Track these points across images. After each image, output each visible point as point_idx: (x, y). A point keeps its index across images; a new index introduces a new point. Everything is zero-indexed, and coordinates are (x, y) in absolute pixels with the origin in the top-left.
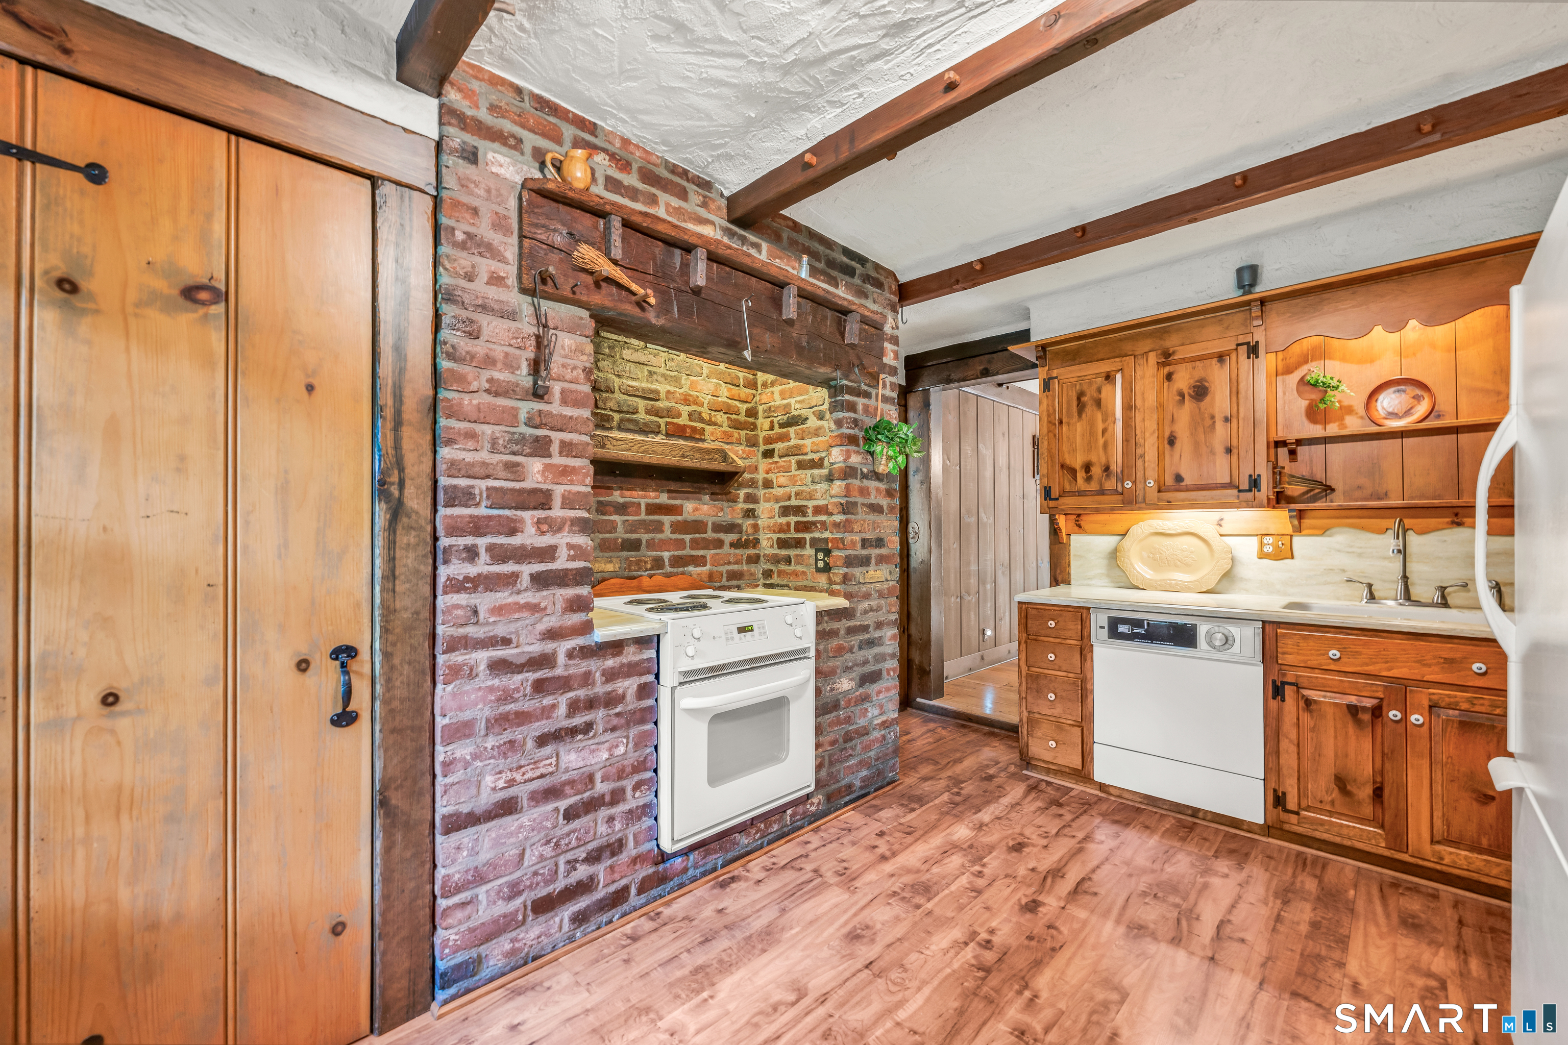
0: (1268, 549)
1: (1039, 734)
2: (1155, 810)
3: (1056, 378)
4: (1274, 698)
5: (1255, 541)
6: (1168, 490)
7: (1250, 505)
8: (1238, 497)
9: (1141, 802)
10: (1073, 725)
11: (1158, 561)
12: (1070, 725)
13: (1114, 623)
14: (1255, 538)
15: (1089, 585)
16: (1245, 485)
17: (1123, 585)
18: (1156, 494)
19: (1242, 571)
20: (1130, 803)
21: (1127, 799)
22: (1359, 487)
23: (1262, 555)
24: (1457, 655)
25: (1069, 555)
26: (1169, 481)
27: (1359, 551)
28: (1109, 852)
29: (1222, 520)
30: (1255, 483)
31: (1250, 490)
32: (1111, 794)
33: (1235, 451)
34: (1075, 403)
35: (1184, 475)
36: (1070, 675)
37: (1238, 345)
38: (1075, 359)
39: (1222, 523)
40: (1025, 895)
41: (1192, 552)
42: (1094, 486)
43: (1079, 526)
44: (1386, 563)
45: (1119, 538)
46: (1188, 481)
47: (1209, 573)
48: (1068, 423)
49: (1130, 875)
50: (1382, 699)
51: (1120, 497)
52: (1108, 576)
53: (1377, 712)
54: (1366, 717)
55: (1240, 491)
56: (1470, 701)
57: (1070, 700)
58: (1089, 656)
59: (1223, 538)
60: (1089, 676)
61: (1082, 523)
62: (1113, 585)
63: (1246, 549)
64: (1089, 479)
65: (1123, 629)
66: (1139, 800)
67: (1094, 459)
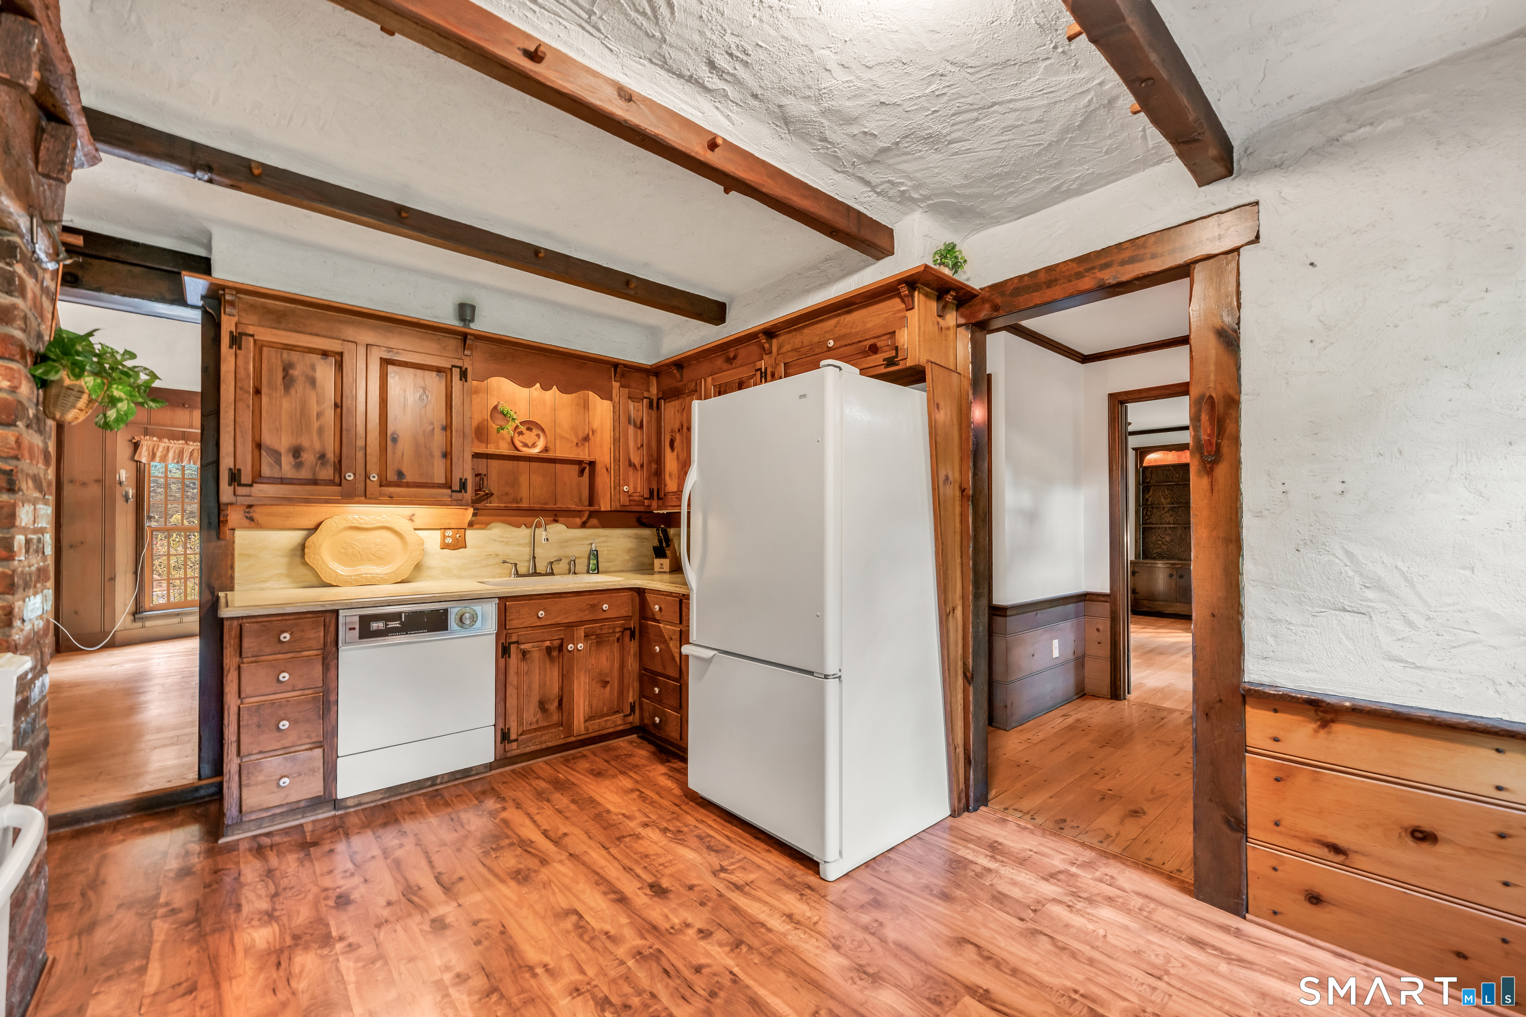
0: (449, 541)
1: (261, 778)
2: (398, 798)
3: (252, 336)
4: (502, 657)
5: (437, 535)
6: (390, 484)
7: (459, 503)
8: (451, 496)
9: (382, 799)
10: (311, 749)
11: (350, 556)
12: (306, 750)
13: (365, 621)
14: (439, 532)
15: (262, 589)
16: (456, 486)
17: (308, 584)
18: (377, 488)
19: (430, 562)
20: (372, 805)
21: (367, 803)
22: (507, 494)
23: (445, 546)
24: (595, 602)
25: (233, 555)
26: (392, 476)
27: (507, 540)
28: (418, 848)
29: (413, 515)
30: (463, 485)
31: (460, 491)
32: (349, 807)
33: (449, 456)
34: (280, 375)
35: (404, 471)
36: (307, 692)
37: (453, 366)
38: (279, 322)
39: (414, 518)
40: (421, 923)
41: (385, 546)
42: (304, 474)
43: (252, 519)
44: (521, 548)
45: (304, 533)
46: (409, 478)
47: (400, 564)
48: (270, 396)
49: (459, 850)
50: (562, 639)
51: (337, 489)
52: (289, 576)
53: (561, 648)
54: (555, 654)
55: (453, 491)
56: (601, 628)
57: (308, 721)
58: (333, 664)
59: (417, 532)
60: (333, 686)
61: (256, 516)
62: (294, 585)
63: (432, 539)
64: (299, 465)
65: (376, 626)
66: (381, 796)
67: (305, 442)
